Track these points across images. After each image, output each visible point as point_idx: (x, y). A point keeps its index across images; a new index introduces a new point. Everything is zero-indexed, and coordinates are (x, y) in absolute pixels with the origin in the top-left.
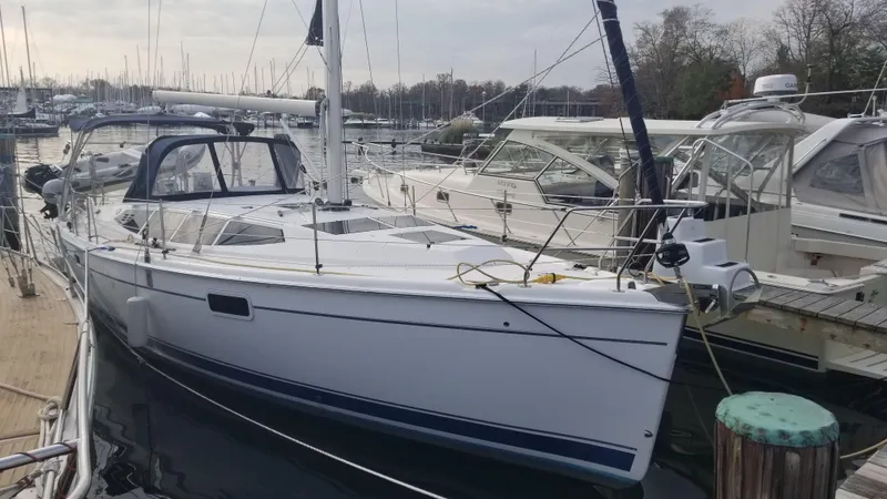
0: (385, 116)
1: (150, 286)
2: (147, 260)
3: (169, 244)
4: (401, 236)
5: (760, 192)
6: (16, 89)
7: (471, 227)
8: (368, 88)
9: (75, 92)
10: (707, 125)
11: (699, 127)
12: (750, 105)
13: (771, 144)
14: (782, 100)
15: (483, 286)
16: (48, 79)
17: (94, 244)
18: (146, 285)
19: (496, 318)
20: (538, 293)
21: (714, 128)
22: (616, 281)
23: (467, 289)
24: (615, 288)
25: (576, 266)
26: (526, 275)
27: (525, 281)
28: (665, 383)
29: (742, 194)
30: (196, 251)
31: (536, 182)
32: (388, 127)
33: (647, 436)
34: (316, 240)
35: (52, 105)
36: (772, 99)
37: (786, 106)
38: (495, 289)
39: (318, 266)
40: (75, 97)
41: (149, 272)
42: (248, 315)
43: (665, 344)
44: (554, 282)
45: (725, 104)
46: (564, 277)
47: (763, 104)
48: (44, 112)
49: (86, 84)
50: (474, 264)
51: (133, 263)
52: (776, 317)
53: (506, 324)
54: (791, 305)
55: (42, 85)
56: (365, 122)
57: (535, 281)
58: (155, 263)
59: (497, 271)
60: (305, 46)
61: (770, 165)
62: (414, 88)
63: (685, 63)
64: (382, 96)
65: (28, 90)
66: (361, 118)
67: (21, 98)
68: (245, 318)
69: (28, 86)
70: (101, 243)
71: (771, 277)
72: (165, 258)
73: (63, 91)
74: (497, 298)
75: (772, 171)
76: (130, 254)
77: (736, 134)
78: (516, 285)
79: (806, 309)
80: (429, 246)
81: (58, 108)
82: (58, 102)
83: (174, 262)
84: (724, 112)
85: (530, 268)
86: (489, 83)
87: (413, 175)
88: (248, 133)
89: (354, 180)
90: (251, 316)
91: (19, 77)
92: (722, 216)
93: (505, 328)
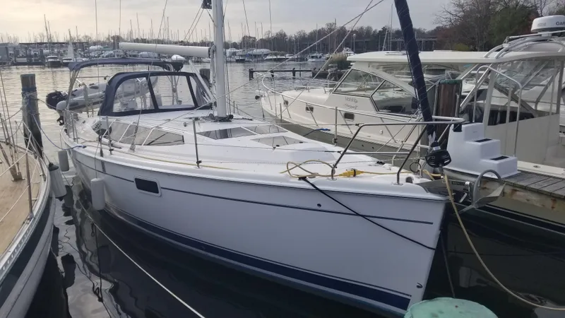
0: (292, 53)
1: (104, 172)
2: (102, 154)
3: (118, 144)
4: (259, 140)
5: (537, 103)
6: (67, 43)
7: (327, 130)
8: (281, 34)
9: (103, 44)
10: (493, 55)
11: (486, 57)
12: (527, 39)
13: (546, 67)
14: (553, 35)
15: (304, 178)
16: (86, 37)
17: (76, 144)
18: (101, 170)
19: (312, 200)
20: (342, 184)
21: (497, 57)
22: (396, 176)
23: (292, 180)
24: (396, 181)
25: (378, 162)
26: (333, 172)
27: (332, 176)
28: (431, 251)
29: (524, 104)
30: (132, 149)
31: (371, 98)
32: (293, 60)
33: (418, 287)
34: (196, 144)
35: (89, 52)
36: (545, 34)
37: (556, 39)
38: (312, 181)
39: (199, 162)
40: (102, 47)
41: (103, 163)
42: (158, 193)
43: (432, 223)
44: (355, 175)
45: (506, 40)
46: (362, 172)
47: (538, 38)
48: (84, 57)
49: (108, 39)
50: (298, 163)
51: (94, 156)
52: (534, 198)
53: (319, 205)
54: (546, 189)
55: (83, 40)
56: (279, 57)
57: (341, 175)
58: (106, 158)
59: (313, 168)
60: (202, 9)
61: (544, 82)
62: (311, 34)
63: (497, 9)
64: (290, 39)
65: (74, 44)
66: (276, 55)
67: (70, 49)
68: (155, 194)
69: (75, 41)
70: (80, 143)
71: (536, 167)
72: (111, 154)
73: (95, 44)
74: (311, 187)
75: (546, 87)
76: (92, 150)
77: (520, 60)
78: (325, 178)
79: (556, 192)
80: (274, 148)
81: (92, 54)
82: (93, 51)
83: (117, 157)
84: (506, 46)
85: (335, 166)
86: (362, 28)
87: (289, 94)
88: (179, 69)
89: (257, 98)
90: (160, 193)
91: (68, 36)
92: (503, 121)
93: (318, 208)
